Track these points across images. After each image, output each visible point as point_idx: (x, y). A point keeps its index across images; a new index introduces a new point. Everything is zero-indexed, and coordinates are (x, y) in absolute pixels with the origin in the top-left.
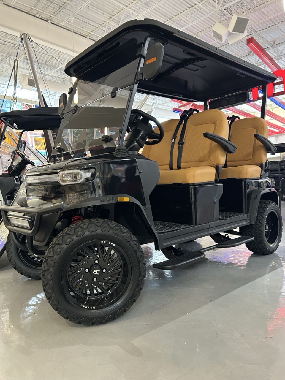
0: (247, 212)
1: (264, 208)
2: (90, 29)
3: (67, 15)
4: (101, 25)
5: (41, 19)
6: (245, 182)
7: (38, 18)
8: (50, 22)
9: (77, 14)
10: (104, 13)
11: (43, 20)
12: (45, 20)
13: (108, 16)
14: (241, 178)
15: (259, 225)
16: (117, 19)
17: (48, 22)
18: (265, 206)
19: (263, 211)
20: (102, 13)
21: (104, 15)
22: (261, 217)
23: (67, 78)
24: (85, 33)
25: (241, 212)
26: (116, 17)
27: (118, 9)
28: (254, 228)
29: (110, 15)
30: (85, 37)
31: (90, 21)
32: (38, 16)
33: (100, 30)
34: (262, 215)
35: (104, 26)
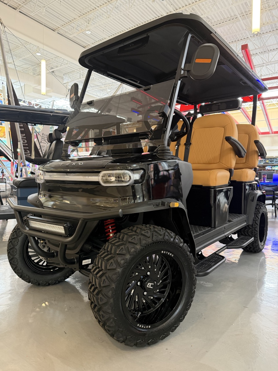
0: (245, 213)
1: (259, 210)
2: (59, 23)
3: (37, 6)
4: (71, 21)
5: (9, 6)
6: (245, 185)
7: (6, 4)
8: (19, 11)
9: (48, 7)
10: (75, 10)
11: (11, 7)
12: (13, 8)
13: (79, 13)
14: (241, 181)
15: (255, 225)
16: (87, 18)
17: (17, 10)
18: (259, 208)
19: (258, 213)
20: (73, 9)
21: (74, 12)
22: (257, 218)
23: (29, 68)
24: (54, 26)
25: (240, 213)
26: (86, 16)
27: (89, 8)
28: (250, 228)
29: (81, 12)
30: (53, 30)
31: (60, 16)
32: (6, 3)
33: (69, 26)
34: (258, 216)
35: (73, 23)
